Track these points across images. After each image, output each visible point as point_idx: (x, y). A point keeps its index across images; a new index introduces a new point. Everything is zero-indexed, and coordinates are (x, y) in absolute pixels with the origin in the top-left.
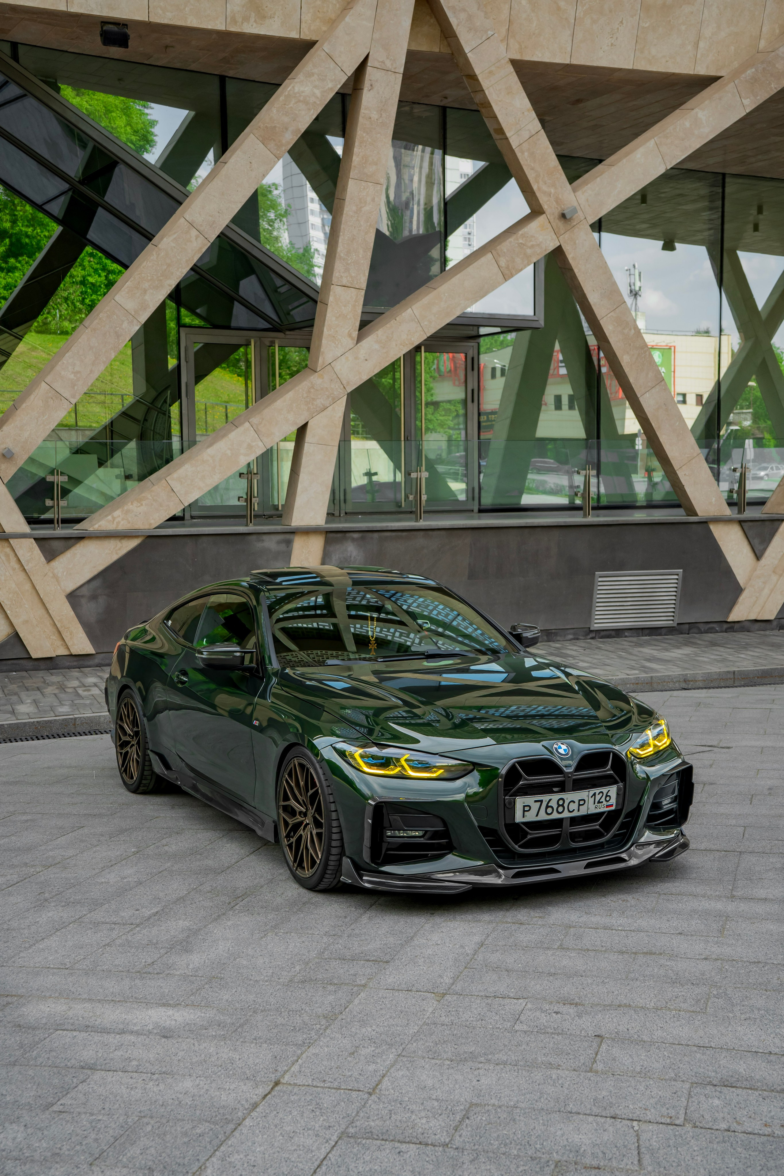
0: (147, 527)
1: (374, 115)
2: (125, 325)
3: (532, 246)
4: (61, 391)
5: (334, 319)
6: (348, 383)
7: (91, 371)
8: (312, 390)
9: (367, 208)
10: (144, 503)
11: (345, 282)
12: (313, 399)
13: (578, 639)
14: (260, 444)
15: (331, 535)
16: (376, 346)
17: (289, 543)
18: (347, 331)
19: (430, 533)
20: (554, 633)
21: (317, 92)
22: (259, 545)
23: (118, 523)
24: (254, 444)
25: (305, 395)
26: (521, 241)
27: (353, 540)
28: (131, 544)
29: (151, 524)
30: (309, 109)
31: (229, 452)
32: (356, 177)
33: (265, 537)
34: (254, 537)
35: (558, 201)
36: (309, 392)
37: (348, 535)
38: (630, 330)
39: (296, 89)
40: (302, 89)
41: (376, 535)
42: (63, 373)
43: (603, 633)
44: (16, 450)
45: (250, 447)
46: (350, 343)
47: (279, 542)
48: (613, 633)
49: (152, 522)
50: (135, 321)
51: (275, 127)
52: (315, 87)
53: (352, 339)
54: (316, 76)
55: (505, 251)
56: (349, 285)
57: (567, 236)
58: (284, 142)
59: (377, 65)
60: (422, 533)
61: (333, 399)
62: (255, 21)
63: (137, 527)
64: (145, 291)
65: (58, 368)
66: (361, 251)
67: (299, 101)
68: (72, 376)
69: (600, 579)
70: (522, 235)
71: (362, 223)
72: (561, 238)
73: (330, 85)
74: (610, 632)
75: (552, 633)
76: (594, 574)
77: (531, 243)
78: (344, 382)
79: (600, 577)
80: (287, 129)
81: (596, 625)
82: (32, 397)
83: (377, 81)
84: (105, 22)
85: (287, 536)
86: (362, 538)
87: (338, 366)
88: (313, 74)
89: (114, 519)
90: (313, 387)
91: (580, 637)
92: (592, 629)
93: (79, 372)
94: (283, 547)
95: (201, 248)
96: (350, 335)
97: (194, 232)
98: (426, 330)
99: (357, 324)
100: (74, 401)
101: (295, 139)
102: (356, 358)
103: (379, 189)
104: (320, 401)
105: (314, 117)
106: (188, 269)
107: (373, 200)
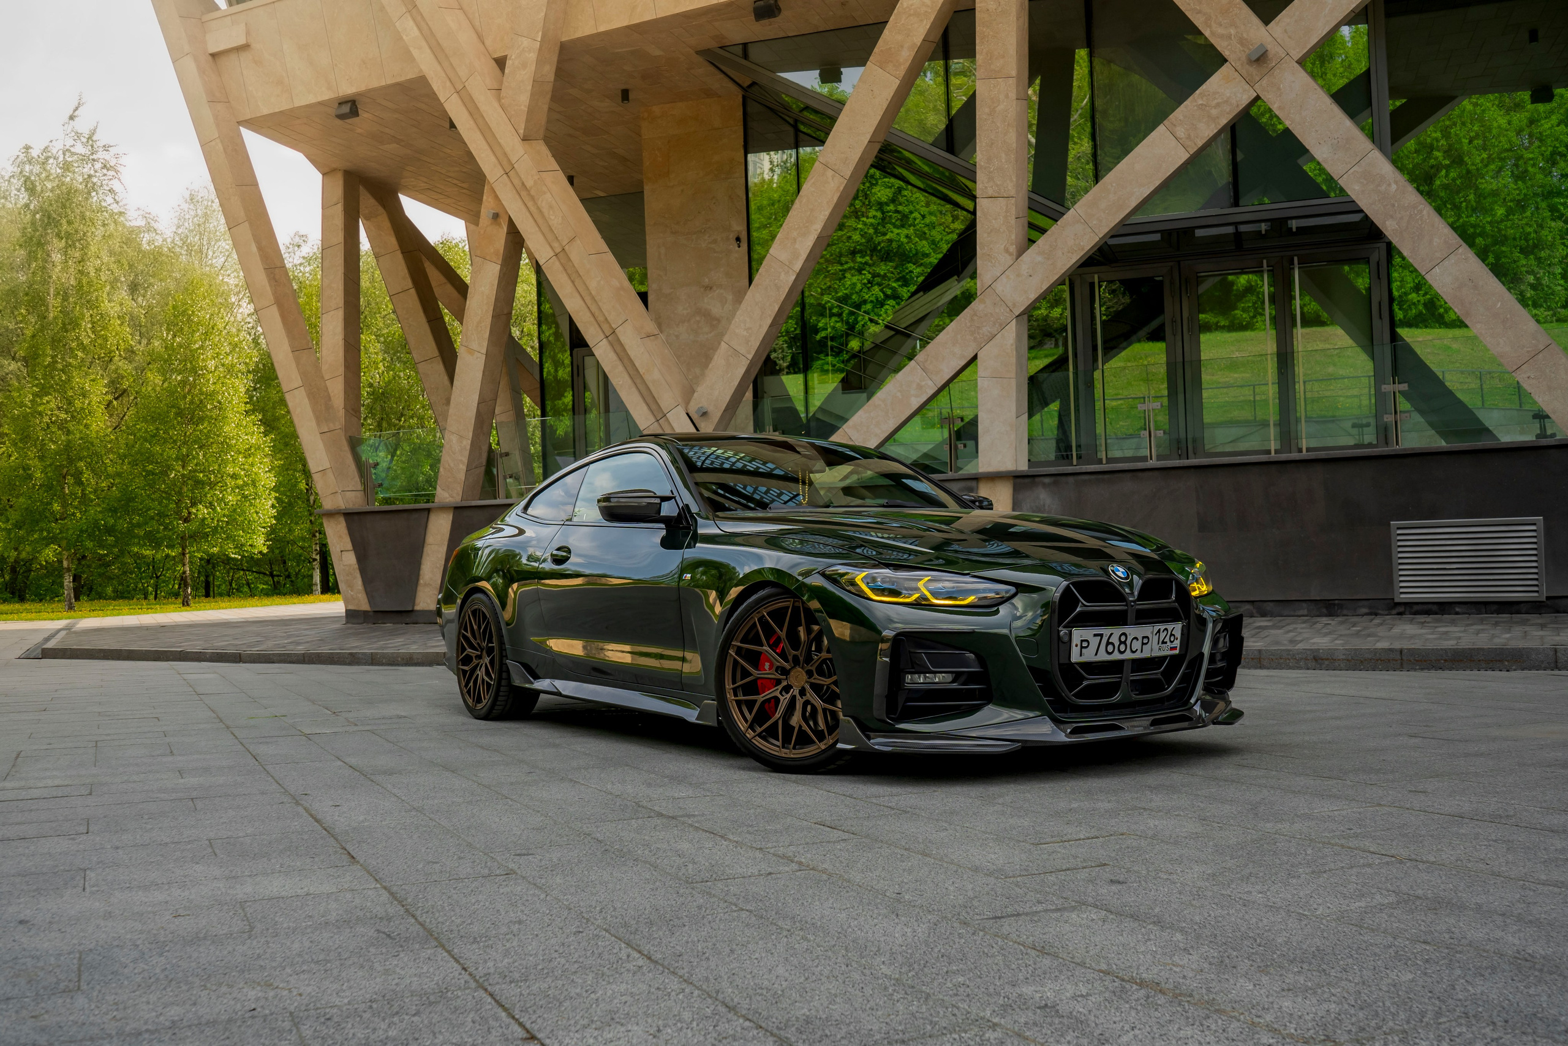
2: (783, 276)
3: (1218, 105)
4: (738, 349)
5: (986, 235)
6: (1014, 305)
7: (760, 326)
8: (975, 318)
9: (1001, 107)
11: (990, 192)
12: (978, 328)
13: (1376, 614)
14: (930, 383)
15: (1019, 480)
16: (1039, 259)
18: (1003, 246)
19: (1140, 474)
21: (927, 1)
24: (923, 383)
25: (969, 324)
26: (1200, 102)
27: (1044, 485)
30: (922, 21)
31: (899, 394)
32: (983, 77)
35: (1242, 41)
36: (972, 320)
37: (1037, 480)
38: (1389, 185)
39: (905, 5)
40: (910, 2)
41: (1071, 479)
42: (737, 331)
43: (1416, 608)
44: (710, 409)
45: (921, 386)
46: (1007, 259)
48: (1435, 608)
50: (791, 271)
51: (890, 48)
53: (1011, 254)
55: (1182, 118)
56: (996, 195)
57: (1264, 82)
58: (901, 60)
60: (1129, 475)
61: (1001, 325)
64: (795, 240)
65: (733, 325)
66: (1003, 155)
67: (910, 15)
68: (745, 333)
69: (1399, 532)
70: (1201, 94)
71: (999, 125)
72: (1256, 87)
74: (1430, 606)
75: (1334, 604)
76: (1389, 524)
77: (1216, 101)
78: (1010, 304)
79: (1398, 528)
80: (902, 47)
81: (1402, 596)
82: (715, 357)
85: (970, 483)
86: (1056, 483)
87: (999, 287)
90: (975, 315)
91: (1380, 612)
92: (1396, 600)
93: (750, 328)
95: (839, 187)
96: (1007, 250)
97: (830, 173)
98: (1096, 231)
99: (1013, 237)
100: (750, 357)
101: (913, 54)
102: (1018, 275)
103: (1012, 82)
104: (986, 330)
105: (928, 27)
106: (830, 210)
107: (1007, 96)
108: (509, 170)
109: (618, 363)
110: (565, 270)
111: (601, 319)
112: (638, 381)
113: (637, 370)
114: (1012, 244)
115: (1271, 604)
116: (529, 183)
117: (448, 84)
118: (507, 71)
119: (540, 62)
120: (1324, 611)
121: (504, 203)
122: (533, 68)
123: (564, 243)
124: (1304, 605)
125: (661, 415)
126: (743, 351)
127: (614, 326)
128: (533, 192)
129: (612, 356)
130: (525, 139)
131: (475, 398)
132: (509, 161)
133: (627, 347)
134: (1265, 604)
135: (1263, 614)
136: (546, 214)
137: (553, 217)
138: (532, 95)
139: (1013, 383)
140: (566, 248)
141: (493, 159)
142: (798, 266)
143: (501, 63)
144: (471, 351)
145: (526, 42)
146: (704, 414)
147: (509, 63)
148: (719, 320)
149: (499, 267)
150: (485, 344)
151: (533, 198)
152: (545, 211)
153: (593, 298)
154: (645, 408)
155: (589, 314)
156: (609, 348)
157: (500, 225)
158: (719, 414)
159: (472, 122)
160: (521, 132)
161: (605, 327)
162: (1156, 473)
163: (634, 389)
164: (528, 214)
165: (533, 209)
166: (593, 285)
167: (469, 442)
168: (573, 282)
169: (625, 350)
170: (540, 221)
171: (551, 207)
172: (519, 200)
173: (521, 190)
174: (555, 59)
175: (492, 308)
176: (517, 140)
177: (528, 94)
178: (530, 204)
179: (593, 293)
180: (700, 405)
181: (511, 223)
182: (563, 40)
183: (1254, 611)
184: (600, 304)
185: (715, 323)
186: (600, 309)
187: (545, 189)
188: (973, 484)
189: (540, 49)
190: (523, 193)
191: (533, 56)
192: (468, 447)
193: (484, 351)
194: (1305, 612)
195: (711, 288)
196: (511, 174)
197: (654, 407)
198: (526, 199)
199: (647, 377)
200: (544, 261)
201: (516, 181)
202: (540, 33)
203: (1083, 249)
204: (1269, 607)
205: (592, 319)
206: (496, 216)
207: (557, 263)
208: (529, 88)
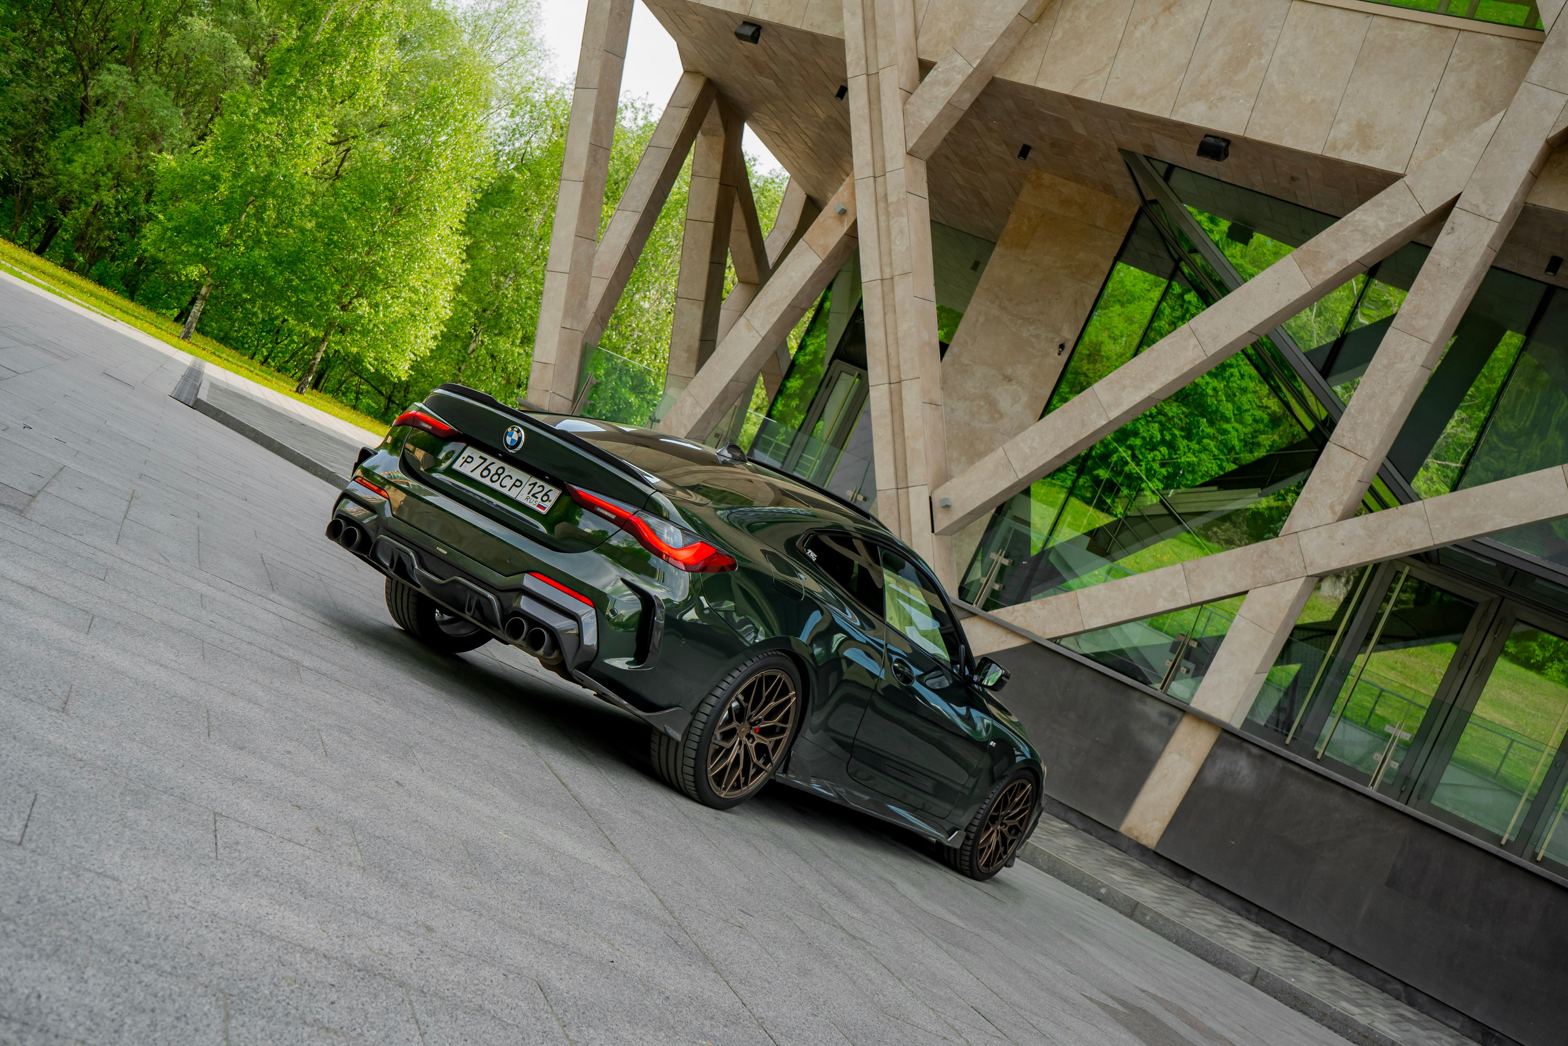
0: (1040, 634)
1: (1446, 263)
2: (1094, 416)
4: (1013, 462)
5: (1318, 481)
6: (1311, 563)
7: (1046, 452)
8: (1265, 556)
9: (1402, 366)
10: (1047, 607)
11: (1345, 443)
12: (1263, 567)
14: (1186, 594)
15: (1226, 735)
16: (1362, 533)
17: (1173, 722)
18: (1330, 501)
19: (1353, 795)
20: (1497, 1038)
21: (1382, 225)
22: (1139, 706)
23: (1016, 617)
24: (1179, 591)
25: (1255, 558)
27: (1249, 754)
28: (1016, 642)
29: (1045, 633)
30: (1366, 241)
31: (1149, 589)
33: (1149, 700)
34: (1136, 694)
36: (1261, 556)
37: (1245, 745)
39: (1357, 217)
40: (1364, 218)
41: (1280, 762)
42: (1021, 444)
44: (955, 505)
45: (1174, 593)
46: (1329, 517)
47: (1162, 714)
49: (1048, 631)
50: (1104, 415)
51: (1319, 252)
52: (1381, 218)
53: (1334, 513)
54: (1385, 207)
56: (1351, 449)
58: (1324, 269)
59: (1467, 207)
60: (1341, 790)
61: (1287, 576)
62: (1358, 150)
63: (1031, 630)
64: (1124, 388)
65: (1018, 438)
66: (1378, 414)
67: (1357, 230)
68: (1028, 451)
71: (1391, 381)
73: (1400, 220)
75: (1493, 1036)
78: (1307, 561)
80: (1332, 257)
82: (987, 458)
83: (1461, 225)
84: (1209, 134)
85: (1174, 712)
86: (1261, 758)
87: (1305, 538)
88: (1382, 205)
89: (1014, 611)
90: (1267, 552)
93: (1035, 449)
94: (1164, 721)
95: (1195, 360)
96: (1332, 507)
97: (1193, 341)
98: (1434, 535)
99: (1346, 497)
100: (1021, 476)
101: (1339, 269)
102: (1331, 537)
103: (1426, 347)
104: (1270, 573)
105: (1369, 250)
106: (1175, 377)
107: (1413, 358)
108: (879, 174)
109: (889, 414)
110: (883, 299)
111: (893, 363)
112: (899, 441)
113: (903, 430)
114: (1340, 504)
115: (1425, 998)
116: (892, 198)
117: (863, 62)
118: (927, 79)
119: (963, 87)
120: (1480, 1036)
121: (858, 204)
122: (955, 89)
123: (896, 273)
124: (1461, 1018)
125: (903, 485)
126: (1017, 467)
127: (903, 377)
128: (891, 209)
129: (886, 404)
130: (910, 153)
131: (731, 373)
132: (884, 166)
133: (905, 404)
134: (1419, 994)
135: (1411, 1004)
136: (893, 237)
137: (898, 243)
138: (939, 115)
139: (1271, 638)
140: (896, 279)
141: (869, 157)
142: (1114, 414)
143: (925, 67)
144: (750, 327)
145: (959, 61)
146: (947, 507)
147: (932, 73)
148: (1001, 416)
149: (820, 262)
150: (768, 327)
151: (888, 214)
152: (894, 232)
153: (897, 340)
154: (892, 470)
155: (884, 352)
156: (887, 395)
157: (842, 222)
158: (961, 514)
159: (867, 111)
160: (910, 145)
161: (894, 373)
162: (1371, 803)
163: (891, 447)
164: (875, 227)
165: (882, 224)
166: (903, 327)
167: (703, 412)
168: (885, 314)
169: (901, 405)
170: (884, 239)
171: (901, 232)
172: (874, 209)
173: (881, 200)
174: (979, 90)
175: (792, 297)
176: (902, 151)
177: (936, 113)
178: (882, 218)
179: (900, 335)
180: (946, 496)
181: (854, 226)
182: (997, 76)
183: (1403, 995)
184: (901, 349)
185: (997, 416)
186: (898, 354)
187: (904, 211)
188: (1179, 714)
189: (970, 76)
190: (881, 205)
191: (960, 79)
192: (699, 416)
193: (763, 334)
194: (1458, 1026)
195: (1010, 380)
196: (880, 180)
197: (901, 473)
198: (881, 211)
199: (910, 443)
200: (867, 279)
201: (880, 190)
202: (978, 61)
203: (1411, 546)
204: (1422, 999)
205: (885, 359)
206: (843, 212)
207: (879, 289)
208: (941, 107)
